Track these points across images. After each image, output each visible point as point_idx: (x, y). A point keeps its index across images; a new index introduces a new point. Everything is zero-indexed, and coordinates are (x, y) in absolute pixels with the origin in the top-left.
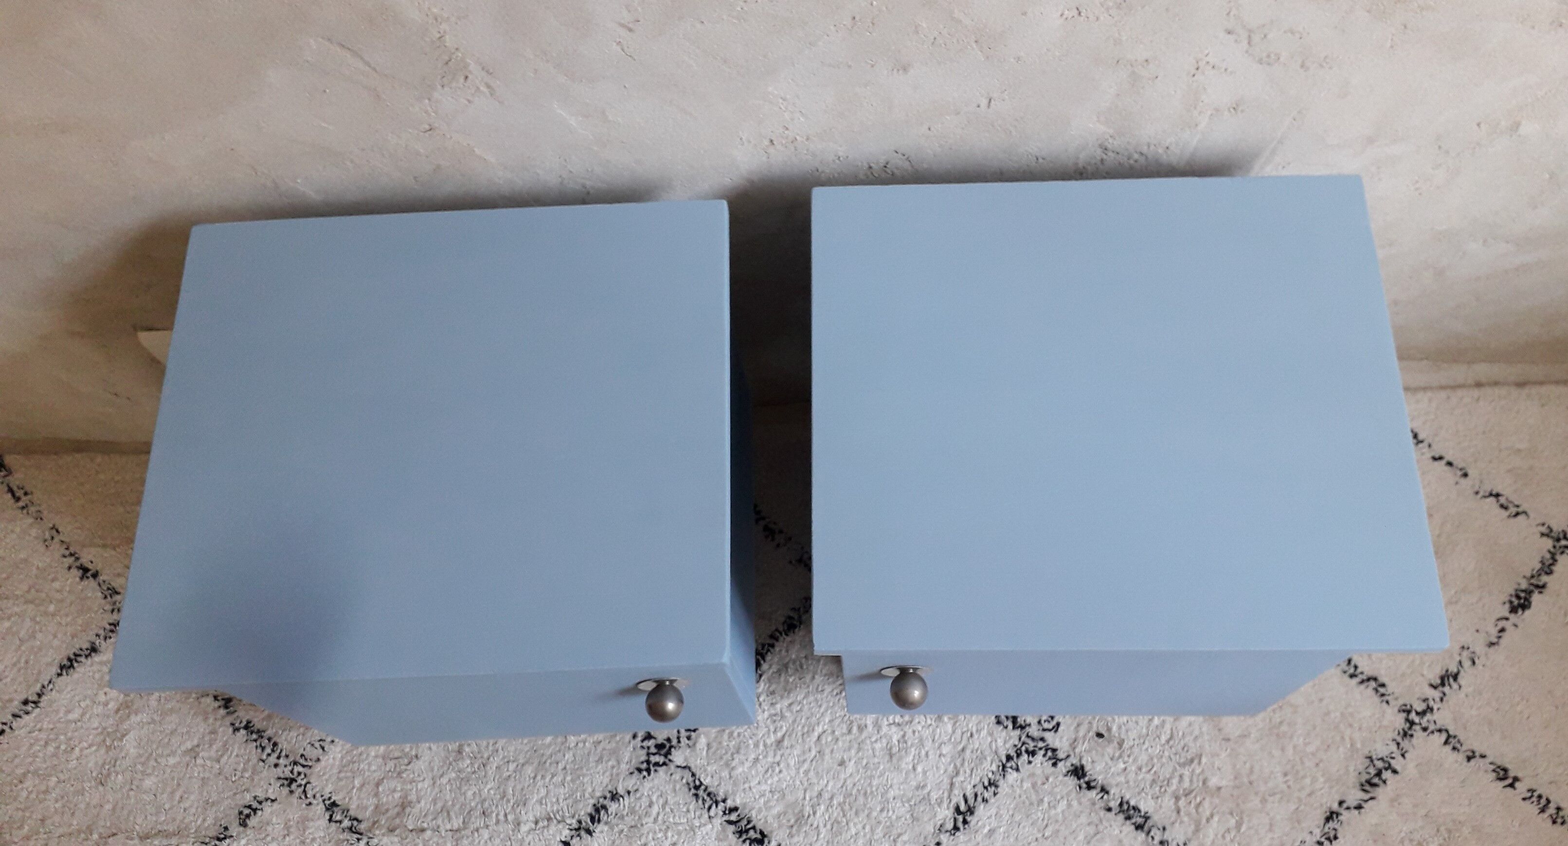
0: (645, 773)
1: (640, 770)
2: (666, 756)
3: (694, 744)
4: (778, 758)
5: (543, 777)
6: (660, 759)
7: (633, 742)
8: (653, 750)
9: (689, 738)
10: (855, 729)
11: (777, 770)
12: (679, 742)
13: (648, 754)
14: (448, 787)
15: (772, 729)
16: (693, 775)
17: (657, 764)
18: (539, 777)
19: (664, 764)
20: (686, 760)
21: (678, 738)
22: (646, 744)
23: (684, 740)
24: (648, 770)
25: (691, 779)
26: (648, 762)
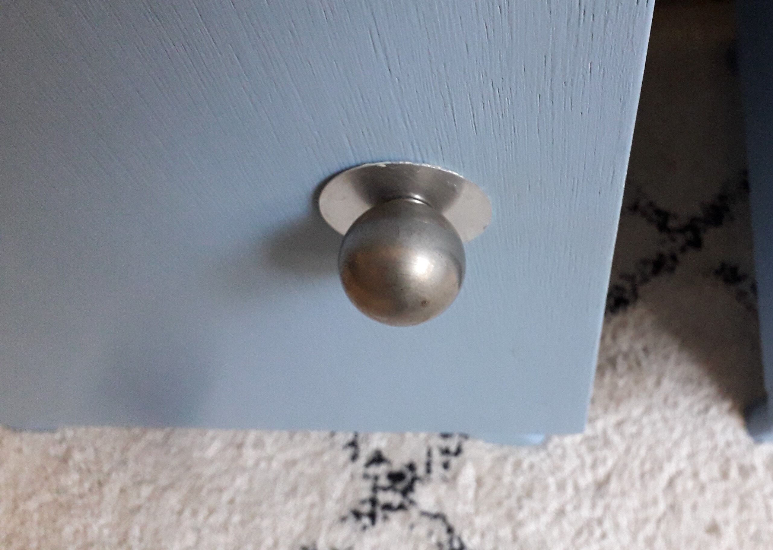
0: (366, 521)
1: (357, 515)
2: (405, 492)
3: (455, 478)
4: (599, 512)
5: (195, 513)
6: (394, 498)
7: (351, 467)
8: (384, 482)
9: (446, 466)
10: (734, 473)
11: (598, 533)
12: (429, 471)
13: (375, 489)
14: (36, 517)
15: (589, 460)
16: (450, 530)
17: (388, 507)
18: (187, 513)
19: (401, 507)
20: (439, 502)
21: (428, 465)
22: (374, 470)
23: (437, 470)
24: (372, 516)
25: (445, 537)
26: (374, 502)
